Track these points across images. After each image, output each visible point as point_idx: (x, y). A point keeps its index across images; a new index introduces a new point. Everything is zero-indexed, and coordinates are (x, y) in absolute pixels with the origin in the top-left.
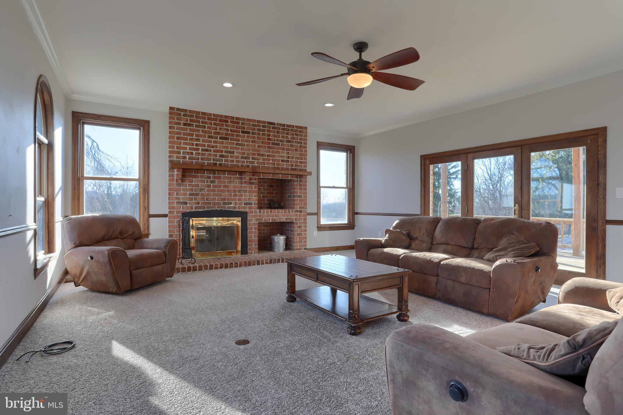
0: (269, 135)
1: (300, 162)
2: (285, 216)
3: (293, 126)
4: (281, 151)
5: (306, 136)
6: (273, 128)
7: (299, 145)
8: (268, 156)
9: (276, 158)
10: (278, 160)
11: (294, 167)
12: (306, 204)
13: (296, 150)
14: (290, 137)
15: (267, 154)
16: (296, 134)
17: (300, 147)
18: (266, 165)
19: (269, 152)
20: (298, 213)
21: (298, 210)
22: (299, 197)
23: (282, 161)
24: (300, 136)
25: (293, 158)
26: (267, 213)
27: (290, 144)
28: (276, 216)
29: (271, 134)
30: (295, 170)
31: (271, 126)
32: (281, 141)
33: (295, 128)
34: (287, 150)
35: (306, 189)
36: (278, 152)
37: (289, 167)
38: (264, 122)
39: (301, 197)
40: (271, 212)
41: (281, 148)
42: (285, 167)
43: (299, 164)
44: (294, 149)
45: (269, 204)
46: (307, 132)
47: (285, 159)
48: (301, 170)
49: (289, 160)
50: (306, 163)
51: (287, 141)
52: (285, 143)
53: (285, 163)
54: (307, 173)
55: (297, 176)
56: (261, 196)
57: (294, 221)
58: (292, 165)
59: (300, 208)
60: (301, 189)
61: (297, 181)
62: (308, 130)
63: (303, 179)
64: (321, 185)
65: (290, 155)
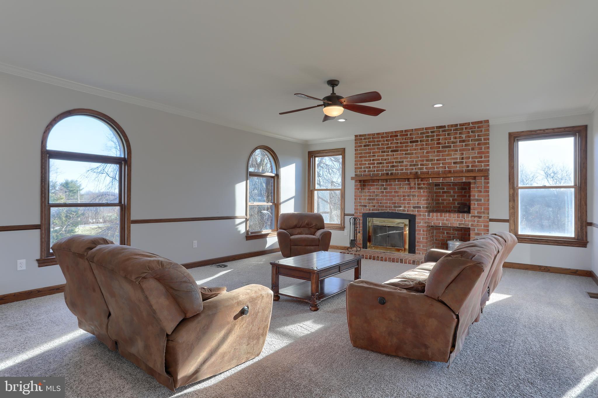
0: (439, 139)
1: (478, 162)
2: (458, 220)
3: (469, 124)
4: (453, 153)
5: (488, 130)
6: (443, 131)
7: (477, 143)
8: (437, 160)
9: (447, 161)
10: (450, 163)
11: (470, 168)
12: (488, 209)
13: (473, 149)
14: (464, 136)
15: (436, 158)
16: (472, 132)
17: (479, 144)
18: (436, 170)
19: (439, 156)
20: (476, 219)
21: (476, 215)
22: (477, 200)
23: (455, 163)
24: (478, 132)
25: (469, 158)
26: (436, 217)
27: (464, 144)
28: (447, 220)
29: (441, 137)
30: (472, 171)
31: (441, 130)
32: (453, 143)
33: (471, 125)
34: (460, 150)
35: (488, 192)
36: (449, 155)
37: (464, 169)
38: (433, 128)
39: (481, 200)
40: (441, 216)
41: (453, 150)
42: (458, 169)
43: (477, 164)
44: (470, 148)
45: (459, 207)
46: (489, 126)
47: (458, 160)
48: (480, 171)
49: (464, 161)
50: (488, 161)
51: (460, 142)
52: (458, 144)
53: (458, 165)
54: (485, 174)
55: (475, 178)
56: (451, 199)
57: (470, 227)
58: (468, 166)
59: (478, 212)
60: (481, 192)
61: (475, 183)
62: (491, 123)
63: (483, 181)
64: (520, 185)
65: (464, 156)
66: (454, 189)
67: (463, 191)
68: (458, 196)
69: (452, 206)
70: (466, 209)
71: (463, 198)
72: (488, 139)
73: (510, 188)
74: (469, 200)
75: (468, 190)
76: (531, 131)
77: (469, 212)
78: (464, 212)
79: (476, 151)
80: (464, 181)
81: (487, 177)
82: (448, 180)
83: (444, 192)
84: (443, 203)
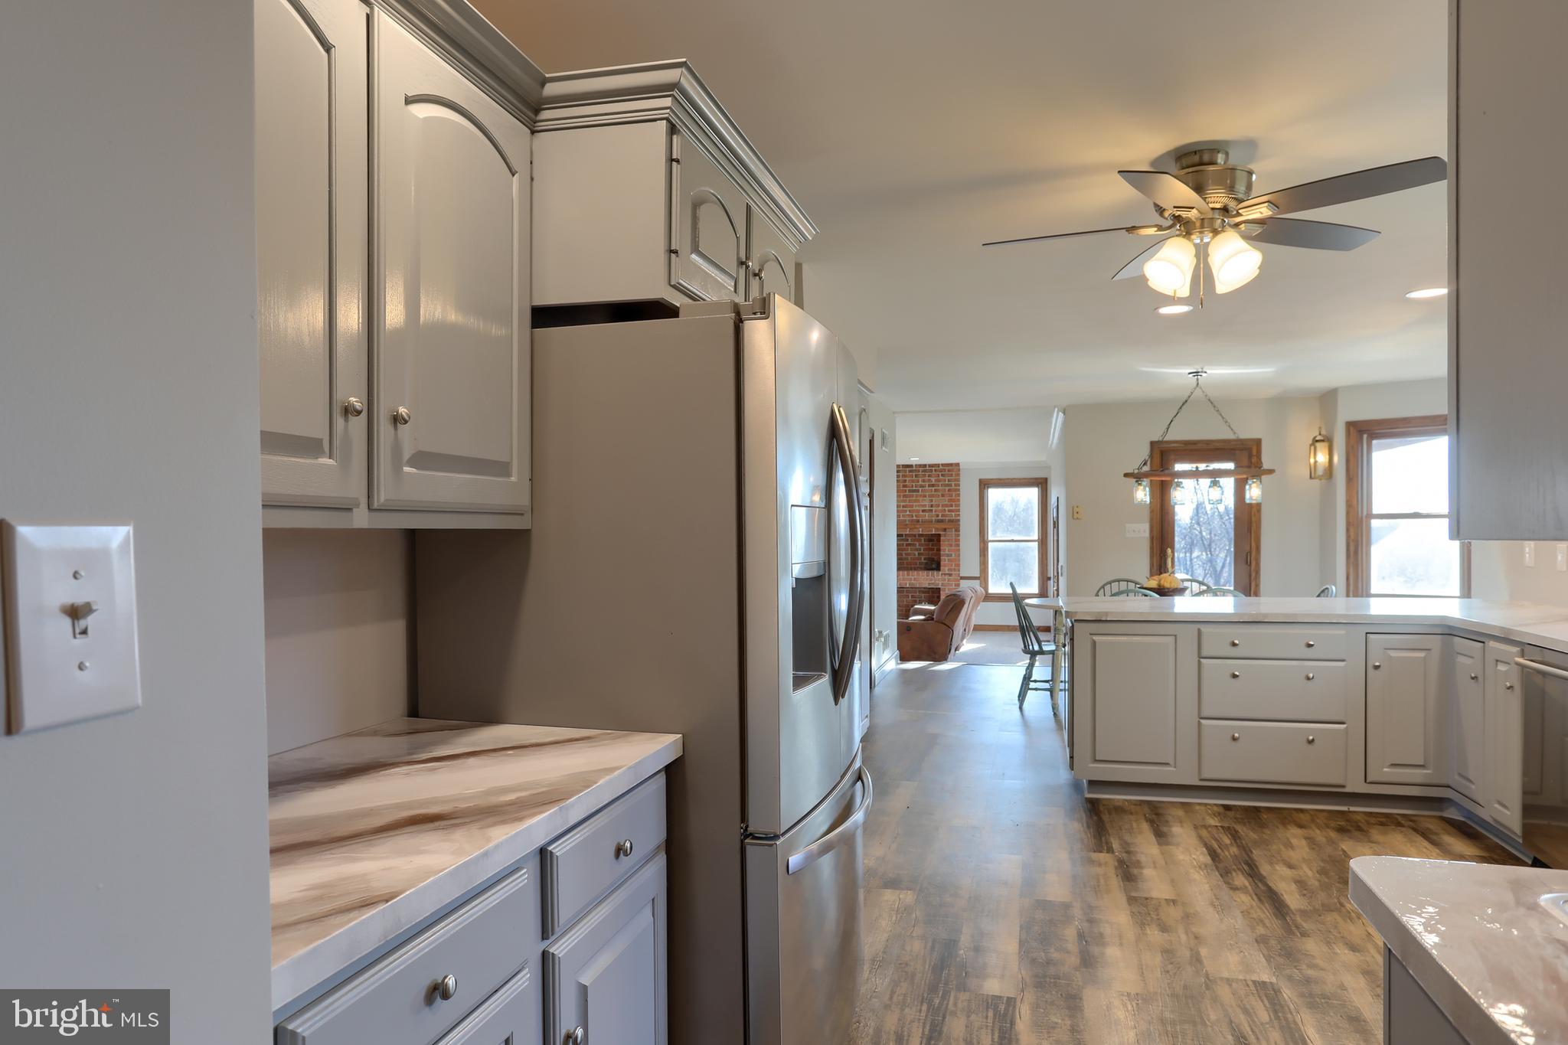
0: (905, 481)
1: (949, 511)
2: (927, 580)
3: (938, 465)
4: (921, 499)
5: (958, 475)
6: (910, 471)
7: (947, 488)
8: (903, 506)
9: (914, 508)
10: (918, 511)
11: (940, 518)
12: (958, 565)
13: (943, 495)
14: (933, 479)
15: (902, 504)
16: (942, 475)
17: (949, 490)
18: (902, 518)
19: (905, 501)
20: (947, 577)
21: (947, 572)
22: (948, 555)
23: (923, 511)
24: (948, 475)
25: (939, 506)
26: (903, 576)
27: (933, 488)
28: (915, 579)
29: (907, 479)
30: (942, 521)
31: (908, 469)
32: (922, 486)
33: (941, 467)
34: (930, 496)
35: (958, 545)
36: (915, 501)
37: (933, 518)
39: (951, 555)
40: (908, 575)
41: (921, 496)
42: (927, 518)
43: (947, 513)
44: (940, 494)
45: (926, 563)
46: (959, 470)
47: (927, 508)
48: (950, 521)
49: (934, 509)
50: (959, 511)
51: (929, 486)
52: (927, 488)
53: (927, 514)
54: (955, 524)
55: (945, 530)
56: (916, 553)
57: (940, 587)
58: (938, 516)
59: (948, 570)
60: (951, 545)
61: (945, 535)
62: (961, 467)
63: (953, 533)
64: (990, 539)
65: (933, 503)
66: (919, 540)
67: (931, 544)
68: (927, 549)
69: (918, 562)
70: (934, 566)
71: (930, 552)
72: (959, 485)
73: (980, 542)
74: (939, 555)
75: (935, 542)
76: (1000, 479)
77: (938, 568)
78: (932, 569)
79: (947, 498)
80: (933, 533)
81: (958, 530)
82: (915, 532)
83: (907, 545)
84: (907, 559)
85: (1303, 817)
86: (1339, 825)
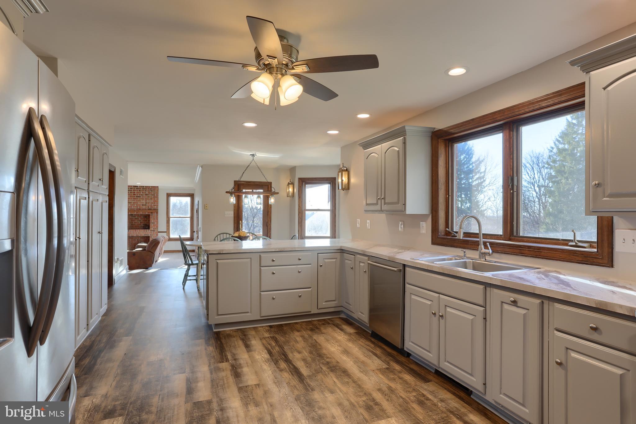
0: (135, 192)
1: (154, 205)
2: (144, 233)
3: (149, 187)
4: (141, 200)
5: (158, 191)
6: (136, 189)
7: (153, 196)
8: (134, 203)
9: (138, 204)
10: (140, 205)
11: (150, 208)
12: (158, 227)
13: (151, 199)
14: (147, 192)
15: (133, 202)
16: (151, 191)
17: (154, 197)
18: (133, 208)
20: (152, 232)
22: (153, 223)
23: (142, 205)
24: (153, 191)
25: (149, 203)
26: (133, 231)
27: (147, 196)
28: (138, 233)
29: (136, 192)
30: (150, 209)
31: (136, 188)
32: (142, 195)
33: (150, 187)
34: (145, 199)
35: (158, 219)
36: (139, 201)
37: (147, 208)
38: (132, 186)
39: (154, 223)
40: (135, 231)
41: (141, 199)
42: (144, 208)
44: (150, 198)
45: (144, 226)
46: (158, 189)
47: (144, 204)
48: (154, 209)
49: (147, 204)
50: (158, 205)
51: (145, 195)
52: (144, 196)
53: (144, 206)
54: (156, 211)
55: (152, 213)
56: (139, 222)
57: (149, 236)
58: (149, 207)
59: (153, 229)
60: (154, 219)
61: (152, 215)
62: (159, 188)
63: (155, 214)
64: (171, 216)
65: (147, 202)
66: (141, 217)
67: (146, 218)
68: (143, 221)
69: (140, 226)
70: (147, 227)
71: (145, 222)
72: (158, 195)
73: (167, 218)
74: (149, 223)
75: (148, 218)
76: (176, 193)
77: (149, 228)
78: (146, 229)
79: (153, 200)
80: (147, 214)
81: (157, 213)
82: (139, 213)
83: (135, 219)
84: (135, 224)
85: (298, 326)
86: (310, 328)
